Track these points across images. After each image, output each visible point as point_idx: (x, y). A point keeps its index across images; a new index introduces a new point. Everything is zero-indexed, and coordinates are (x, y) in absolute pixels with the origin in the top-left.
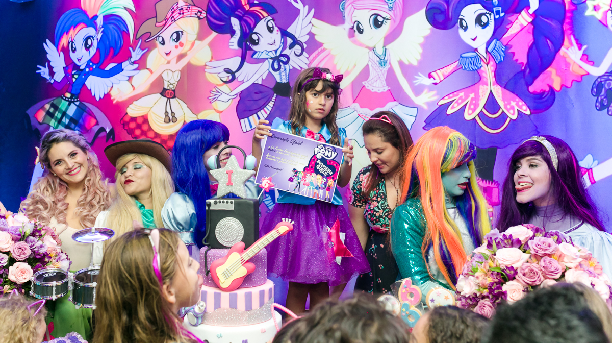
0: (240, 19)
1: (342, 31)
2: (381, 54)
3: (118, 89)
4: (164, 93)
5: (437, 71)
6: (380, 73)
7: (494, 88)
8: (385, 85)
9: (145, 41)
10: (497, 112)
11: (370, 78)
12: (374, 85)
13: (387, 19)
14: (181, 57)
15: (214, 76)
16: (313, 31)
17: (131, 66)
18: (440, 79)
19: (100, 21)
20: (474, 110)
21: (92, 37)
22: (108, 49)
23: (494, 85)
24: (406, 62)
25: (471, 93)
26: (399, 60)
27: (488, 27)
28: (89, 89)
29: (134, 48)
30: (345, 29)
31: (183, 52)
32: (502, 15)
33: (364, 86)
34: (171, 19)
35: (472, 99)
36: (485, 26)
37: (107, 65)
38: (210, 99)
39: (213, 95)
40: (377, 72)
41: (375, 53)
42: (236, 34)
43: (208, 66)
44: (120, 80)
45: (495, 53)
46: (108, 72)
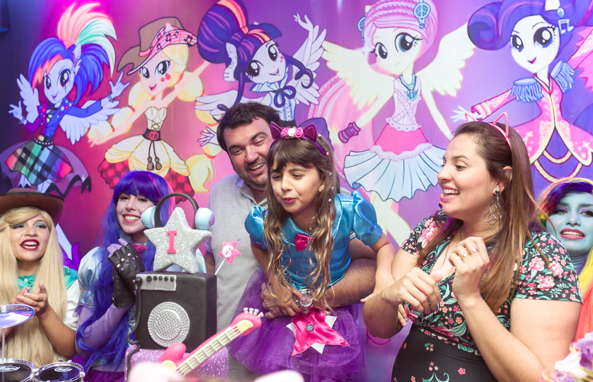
0: (237, 44)
1: (360, 55)
2: (409, 83)
3: (96, 130)
4: (147, 134)
5: (483, 104)
6: (409, 107)
7: (559, 125)
8: (415, 122)
9: (127, 73)
10: (564, 156)
11: (396, 113)
12: (401, 122)
13: (418, 39)
14: (168, 91)
15: (206, 113)
16: (325, 56)
17: (111, 103)
18: (486, 113)
19: (77, 52)
20: (532, 154)
21: (69, 70)
22: (87, 85)
23: (559, 120)
24: (442, 93)
25: (529, 132)
26: (432, 90)
27: (551, 45)
28: (64, 130)
29: (115, 82)
30: (364, 53)
31: (170, 85)
32: (570, 29)
33: (388, 124)
34: (157, 46)
35: (530, 139)
36: (547, 43)
37: (85, 102)
38: (201, 142)
39: (204, 137)
40: (404, 105)
41: (402, 82)
42: (232, 64)
43: (199, 102)
44: (98, 120)
45: (561, 79)
46: (85, 111)
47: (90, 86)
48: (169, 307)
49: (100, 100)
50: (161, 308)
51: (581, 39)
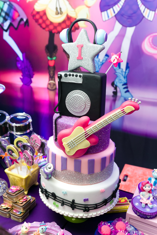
48: (78, 93)
50: (73, 93)
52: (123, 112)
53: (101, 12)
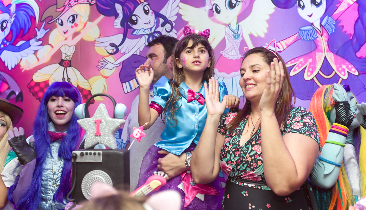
0: (122, 4)
1: (203, 11)
2: (235, 29)
3: (26, 60)
4: (62, 63)
5: (281, 42)
6: (235, 44)
7: (328, 55)
8: (239, 54)
9: (48, 23)
10: (331, 74)
11: (227, 48)
12: (230, 54)
13: (240, 2)
14: (76, 34)
15: (102, 49)
16: (181, 12)
17: (37, 42)
18: (283, 48)
19: (13, 9)
20: (312, 72)
21: (7, 21)
22: (19, 30)
23: (327, 52)
24: (256, 35)
25: (309, 59)
26: (249, 33)
27: (321, 6)
28: (3, 60)
29: (39, 29)
30: (205, 10)
31: (77, 30)
33: (222, 55)
34: (69, 5)
35: (310, 63)
36: (318, 5)
37: (18, 42)
38: (98, 67)
39: (101, 64)
40: (232, 43)
41: (230, 28)
42: (119, 17)
43: (97, 41)
44: (27, 54)
45: (327, 27)
46: (18, 48)
47: (22, 32)
48: (97, 174)
49: (28, 40)
50: (91, 175)
51: (339, 2)
52: (149, 188)
53: (122, 83)
